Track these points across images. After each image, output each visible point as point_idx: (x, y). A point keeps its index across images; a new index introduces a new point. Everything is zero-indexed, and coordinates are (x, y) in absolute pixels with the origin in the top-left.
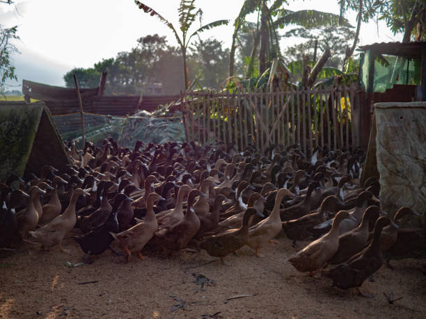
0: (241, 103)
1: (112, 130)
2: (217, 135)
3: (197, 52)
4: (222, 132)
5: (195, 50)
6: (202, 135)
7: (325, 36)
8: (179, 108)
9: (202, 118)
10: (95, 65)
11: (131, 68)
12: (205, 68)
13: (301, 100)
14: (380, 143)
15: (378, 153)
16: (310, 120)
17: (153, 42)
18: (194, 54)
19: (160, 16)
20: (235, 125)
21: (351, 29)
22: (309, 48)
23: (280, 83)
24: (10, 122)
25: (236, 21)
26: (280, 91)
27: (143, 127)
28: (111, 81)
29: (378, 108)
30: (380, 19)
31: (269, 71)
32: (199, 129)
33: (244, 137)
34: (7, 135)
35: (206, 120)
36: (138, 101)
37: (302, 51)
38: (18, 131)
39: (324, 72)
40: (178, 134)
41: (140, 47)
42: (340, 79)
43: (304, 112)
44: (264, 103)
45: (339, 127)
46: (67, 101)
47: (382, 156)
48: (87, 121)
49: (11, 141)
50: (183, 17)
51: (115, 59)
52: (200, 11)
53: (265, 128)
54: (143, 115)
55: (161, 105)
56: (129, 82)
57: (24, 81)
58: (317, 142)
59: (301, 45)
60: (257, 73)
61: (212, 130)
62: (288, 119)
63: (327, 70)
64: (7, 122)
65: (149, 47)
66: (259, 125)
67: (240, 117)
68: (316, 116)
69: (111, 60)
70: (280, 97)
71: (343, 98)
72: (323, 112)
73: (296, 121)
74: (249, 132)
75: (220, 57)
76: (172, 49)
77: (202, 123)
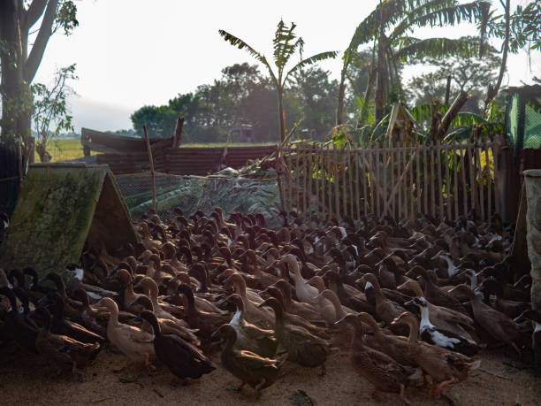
0: (352, 159)
1: (189, 192)
2: (321, 200)
3: (296, 85)
4: (327, 196)
5: (294, 83)
6: (301, 200)
7: (462, 64)
8: (272, 164)
9: (301, 178)
10: (170, 101)
11: (214, 105)
12: (306, 105)
13: (429, 156)
14: (532, 223)
15: (529, 236)
16: (440, 181)
17: (241, 73)
18: (293, 87)
19: (250, 48)
20: (344, 186)
21: (496, 55)
22: (440, 79)
23: (402, 135)
24: (67, 189)
25: (346, 53)
26: (401, 146)
27: (228, 189)
28: (189, 122)
29: (528, 176)
30: (533, 48)
31: (388, 118)
32: (299, 192)
33: (354, 202)
34: (62, 204)
35: (307, 180)
36: (222, 154)
37: (430, 83)
38: (76, 201)
39: (459, 118)
40: (272, 198)
41: (225, 80)
42: (480, 130)
43: (433, 171)
44: (381, 159)
45: (479, 189)
46: (135, 154)
47: (534, 239)
48: (159, 183)
49: (67, 212)
50: (279, 49)
51: (194, 94)
52: (301, 41)
53: (382, 192)
54: (228, 173)
55: (251, 160)
56: (211, 123)
57: (83, 129)
58: (449, 210)
59: (431, 75)
60: (372, 119)
61: (314, 193)
62: (412, 179)
63: (463, 115)
64: (62, 189)
65: (236, 79)
66: (375, 188)
67: (351, 177)
68: (448, 175)
69: (189, 96)
70: (401, 153)
71: (484, 152)
72: (458, 170)
73: (422, 183)
74: (362, 196)
75: (326, 91)
76: (264, 82)
77: (301, 184)
